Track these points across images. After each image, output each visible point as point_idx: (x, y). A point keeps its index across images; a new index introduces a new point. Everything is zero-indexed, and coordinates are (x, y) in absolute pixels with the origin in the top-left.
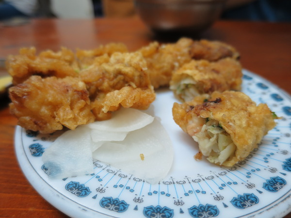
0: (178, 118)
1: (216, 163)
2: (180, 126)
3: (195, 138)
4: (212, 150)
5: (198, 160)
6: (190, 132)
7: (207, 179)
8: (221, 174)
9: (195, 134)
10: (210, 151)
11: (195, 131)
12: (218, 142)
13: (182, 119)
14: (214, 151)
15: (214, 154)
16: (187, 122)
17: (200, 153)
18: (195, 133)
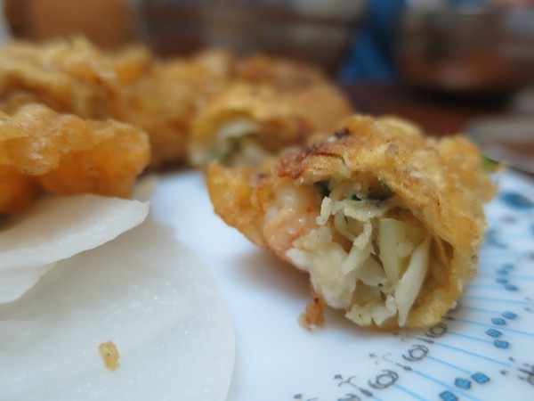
0: (231, 204)
1: (379, 322)
2: (241, 229)
3: (296, 257)
4: (359, 283)
5: (313, 326)
6: (275, 241)
7: (377, 385)
8: (411, 358)
9: (295, 243)
10: (353, 287)
11: (291, 232)
12: (377, 249)
13: (244, 205)
14: (368, 282)
15: (367, 292)
16: (262, 212)
17: (317, 300)
18: (294, 238)
